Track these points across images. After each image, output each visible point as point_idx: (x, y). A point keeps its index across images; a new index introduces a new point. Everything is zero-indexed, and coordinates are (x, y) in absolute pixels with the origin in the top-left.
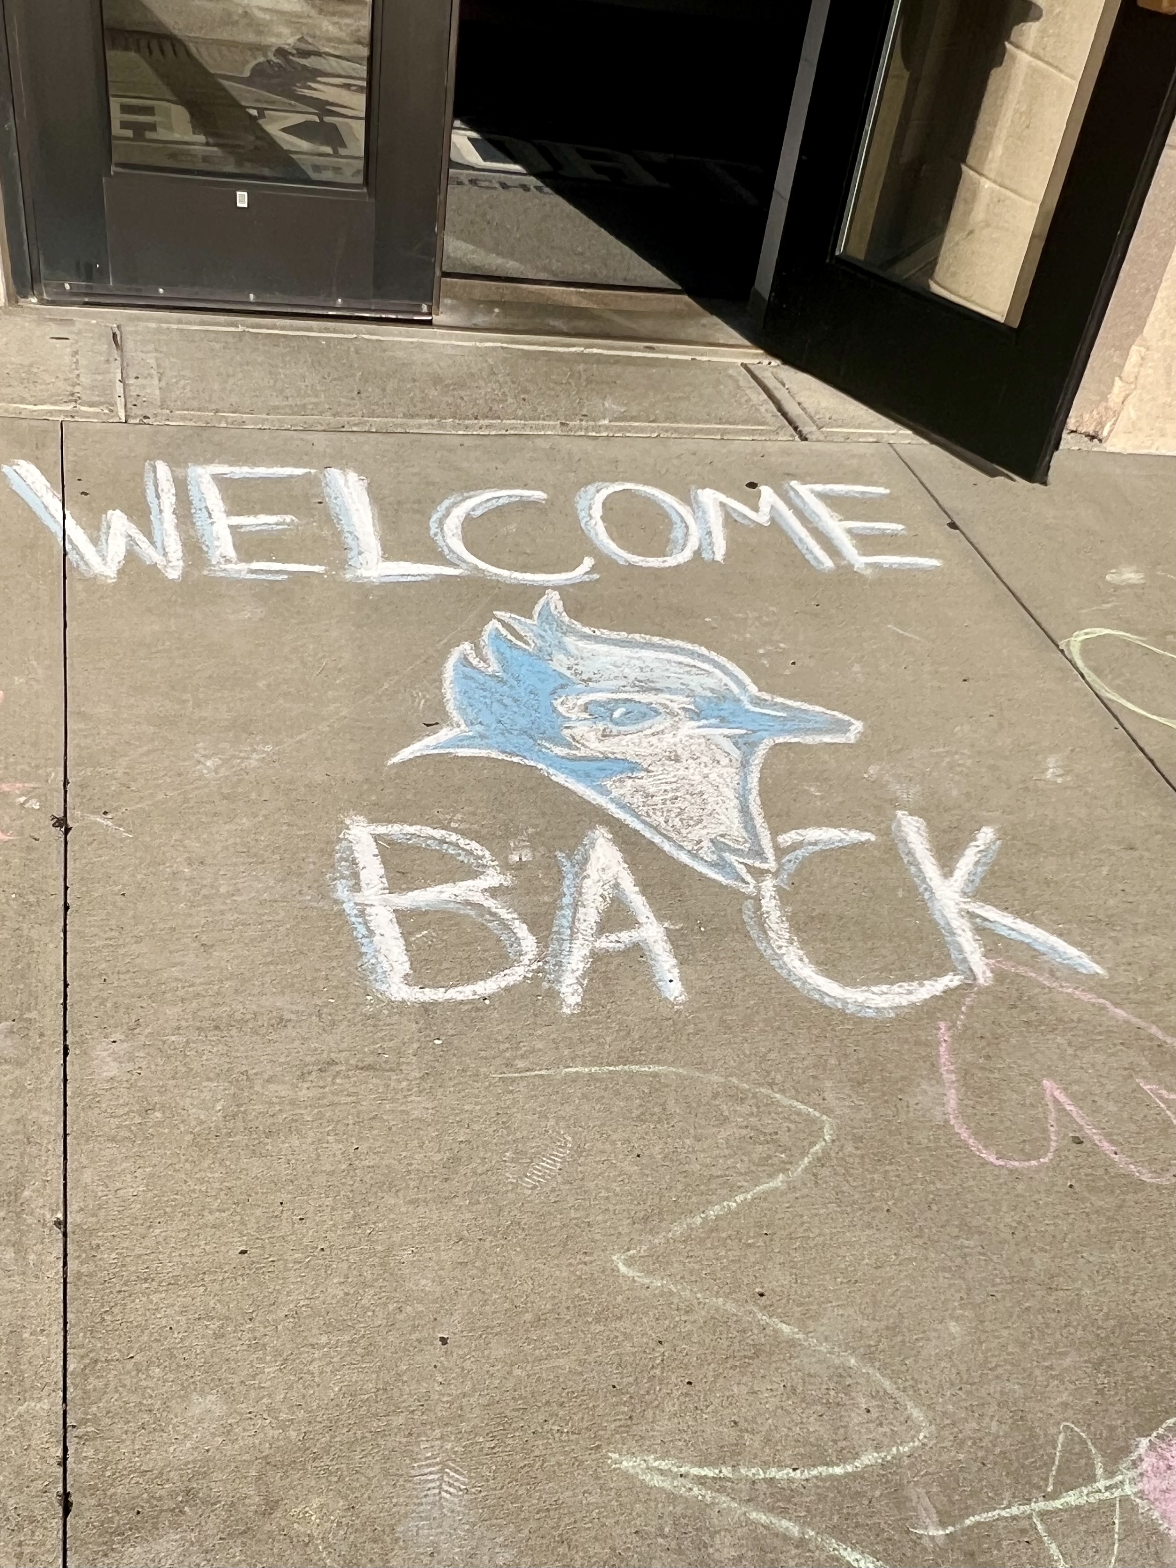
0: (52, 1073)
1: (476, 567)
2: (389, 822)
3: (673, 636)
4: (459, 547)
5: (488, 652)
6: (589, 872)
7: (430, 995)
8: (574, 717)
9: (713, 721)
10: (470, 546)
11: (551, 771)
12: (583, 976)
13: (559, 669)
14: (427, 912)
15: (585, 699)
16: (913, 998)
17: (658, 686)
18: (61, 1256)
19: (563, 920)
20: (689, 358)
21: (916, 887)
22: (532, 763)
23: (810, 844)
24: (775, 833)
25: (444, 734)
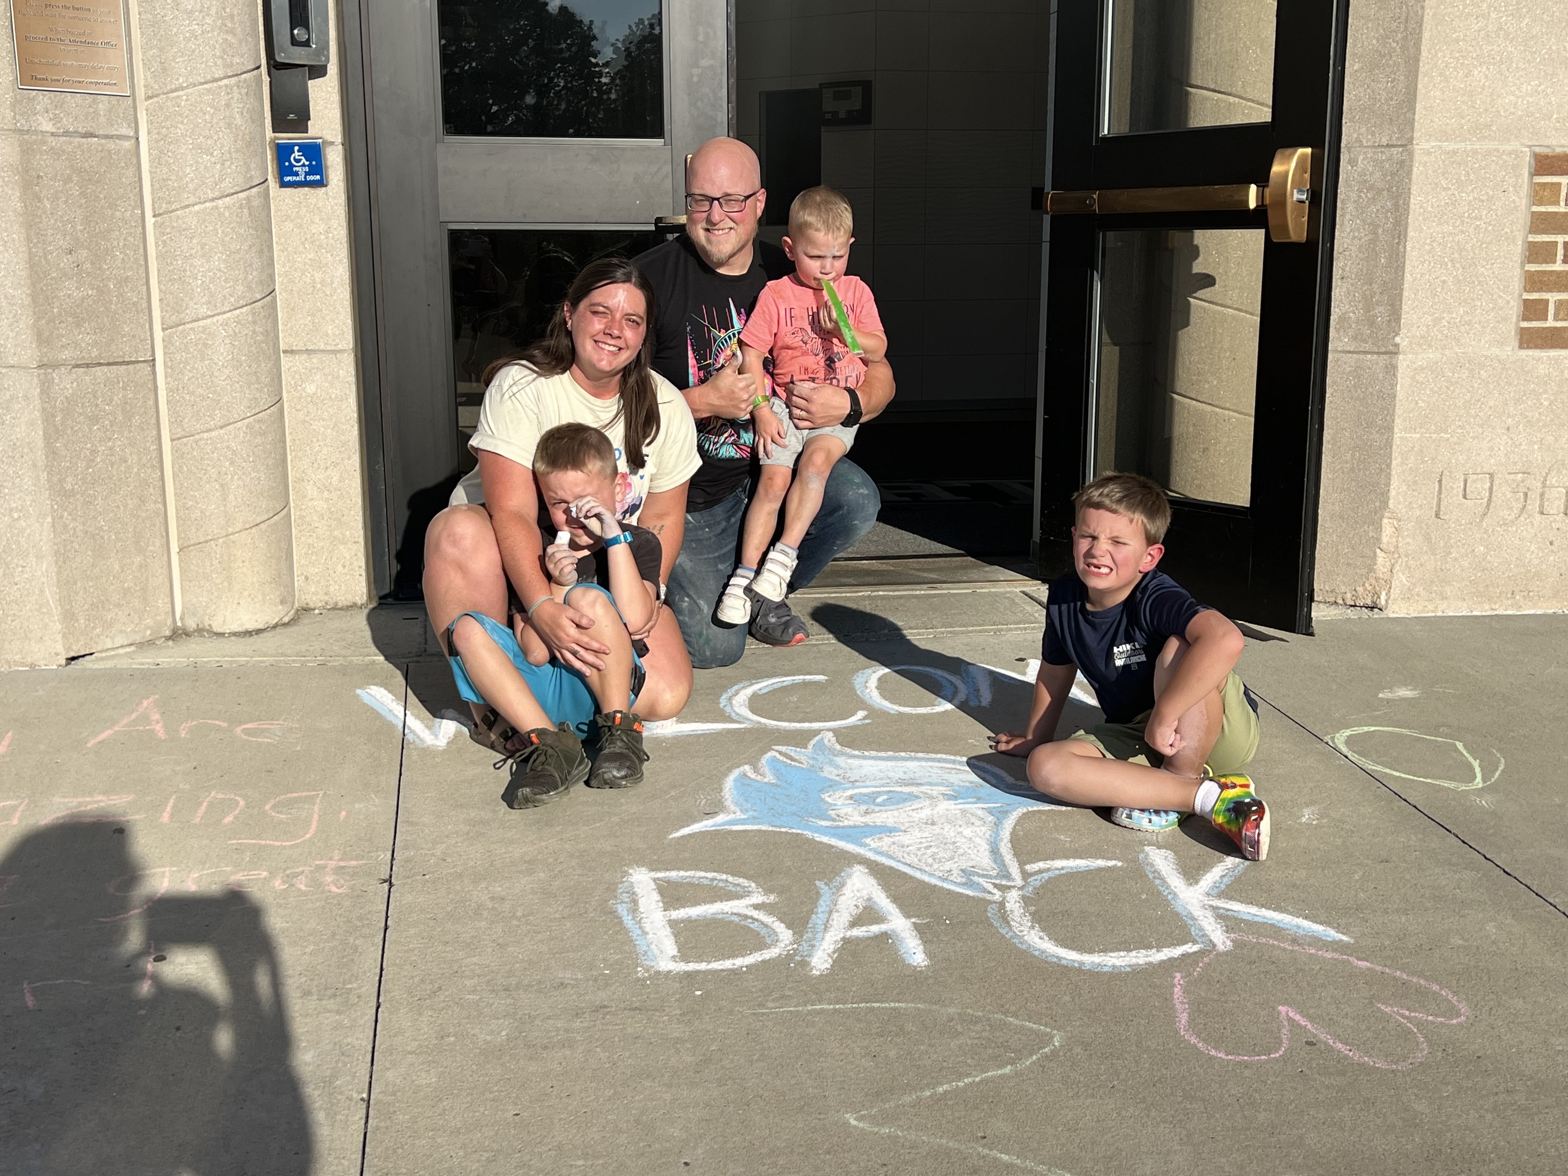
0: (366, 1018)
1: (759, 723)
2: (667, 870)
3: (937, 752)
4: (746, 712)
5: (766, 770)
6: (844, 892)
7: (692, 967)
8: (839, 803)
9: (970, 800)
10: (753, 711)
11: (816, 835)
12: (834, 952)
13: (830, 777)
14: (696, 920)
15: (850, 792)
16: (1151, 959)
17: (919, 782)
18: (364, 1116)
19: (818, 919)
20: (970, 591)
21: (1159, 893)
22: (799, 831)
23: (1057, 869)
24: (1022, 864)
25: (721, 818)
